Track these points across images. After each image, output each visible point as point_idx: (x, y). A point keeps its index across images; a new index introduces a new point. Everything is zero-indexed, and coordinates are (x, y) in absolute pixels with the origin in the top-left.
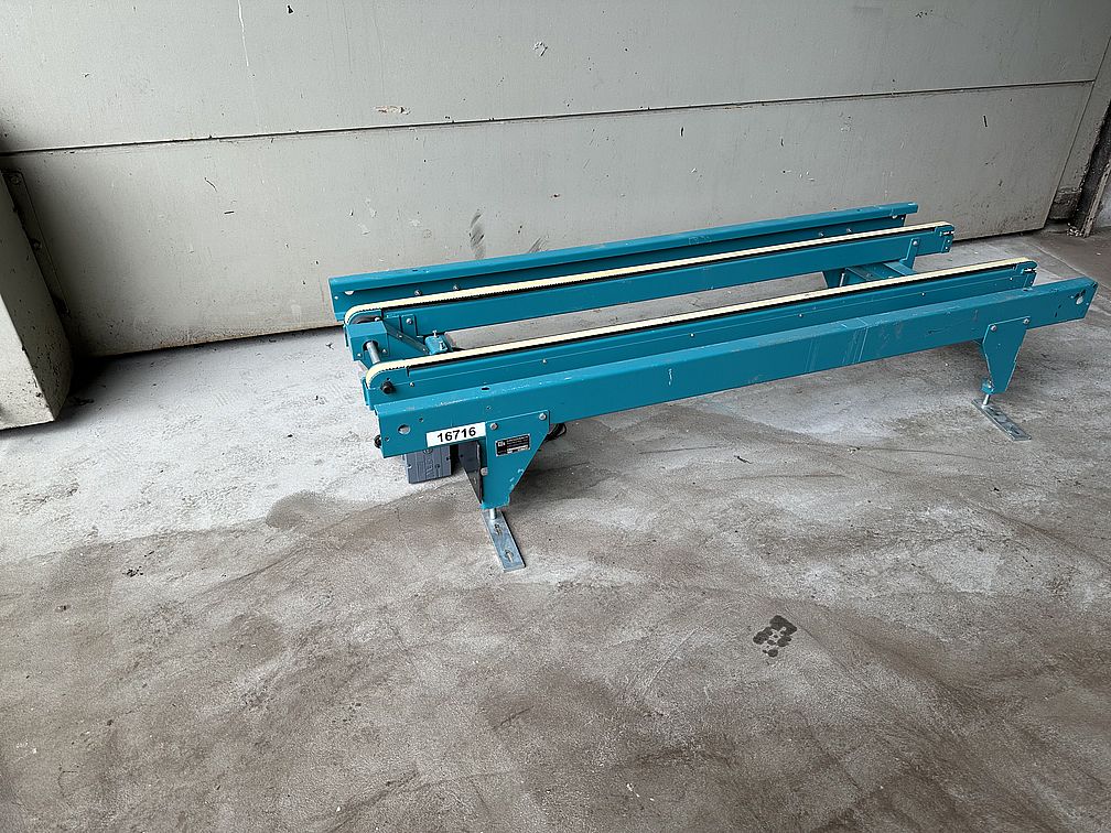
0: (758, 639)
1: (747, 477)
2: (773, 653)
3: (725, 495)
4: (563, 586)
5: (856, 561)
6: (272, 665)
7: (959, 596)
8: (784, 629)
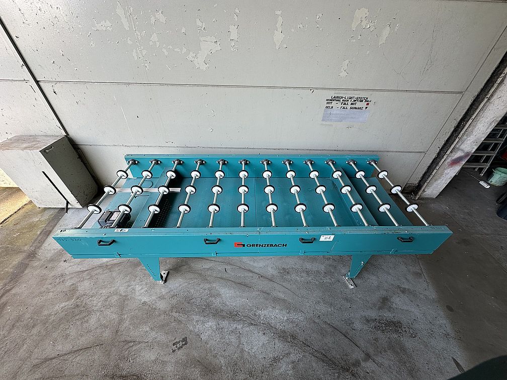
0: (174, 344)
1: (221, 278)
2: (174, 351)
3: (210, 283)
4: (145, 303)
5: (224, 323)
6: (67, 303)
7: (242, 351)
8: (184, 343)
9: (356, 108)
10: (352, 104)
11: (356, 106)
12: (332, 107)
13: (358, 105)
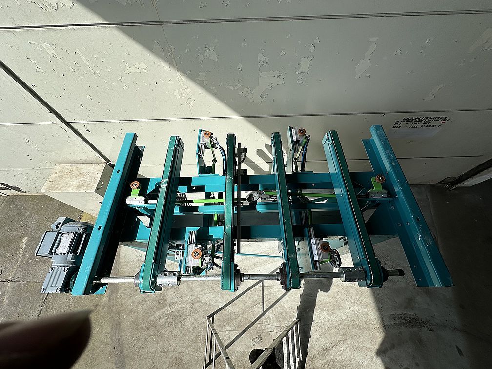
0: (252, 340)
9: (427, 126)
10: (424, 123)
11: (429, 125)
12: (400, 127)
13: (432, 123)
